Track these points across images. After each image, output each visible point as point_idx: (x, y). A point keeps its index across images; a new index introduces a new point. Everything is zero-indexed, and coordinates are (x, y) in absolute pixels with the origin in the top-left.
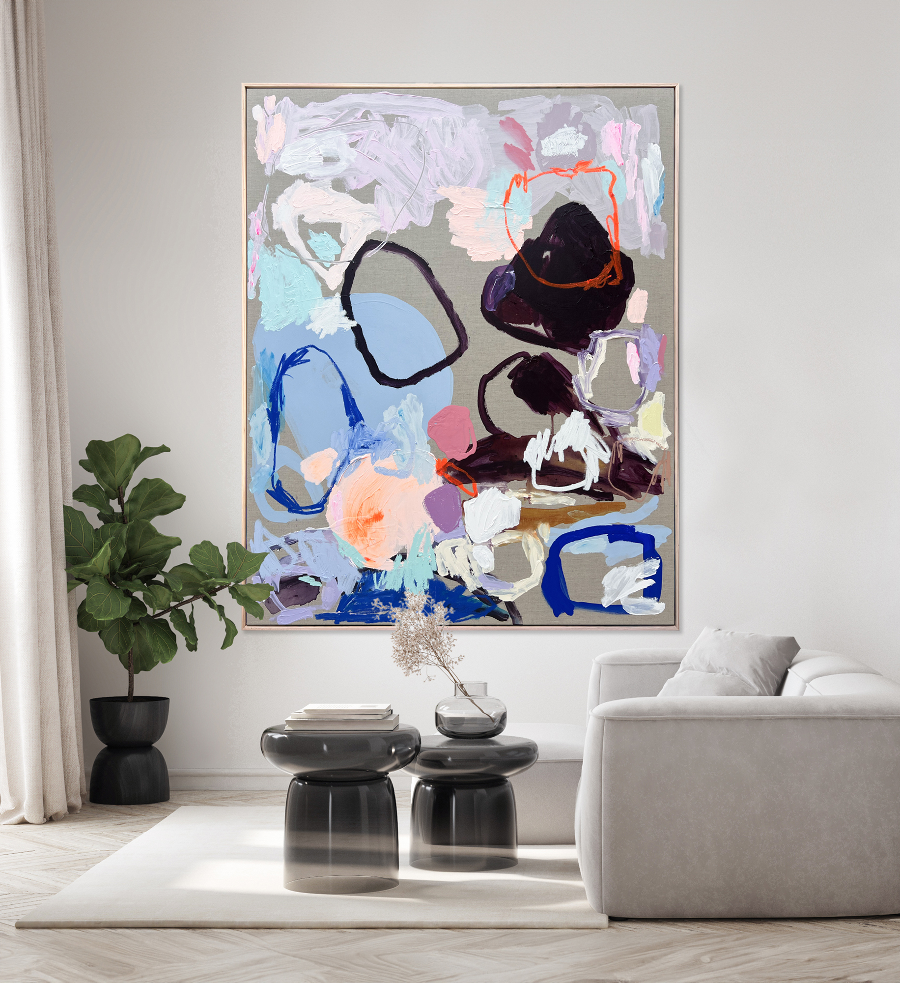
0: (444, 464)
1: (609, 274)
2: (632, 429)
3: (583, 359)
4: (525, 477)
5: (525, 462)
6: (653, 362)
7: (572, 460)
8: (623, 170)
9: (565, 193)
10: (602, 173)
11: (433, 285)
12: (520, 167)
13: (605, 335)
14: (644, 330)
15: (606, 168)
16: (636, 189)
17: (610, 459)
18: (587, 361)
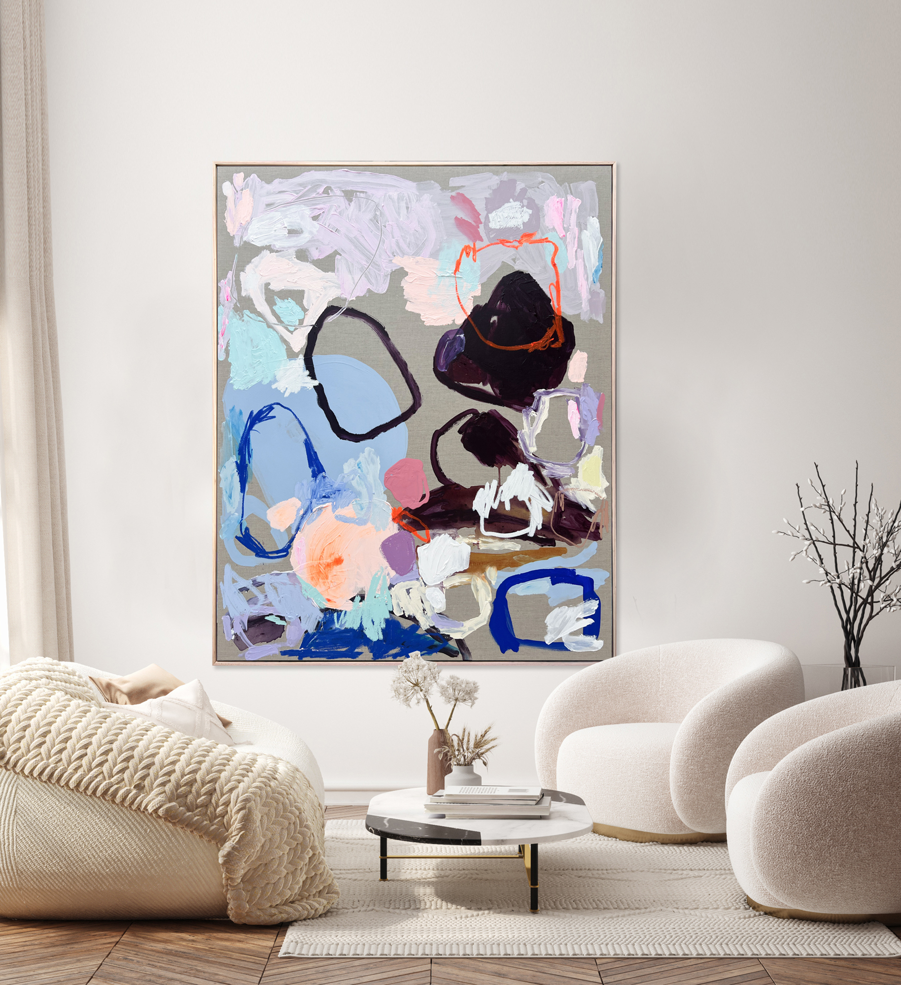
0: (399, 513)
1: (552, 338)
2: (573, 480)
3: (527, 415)
4: (474, 524)
5: (474, 510)
6: (592, 418)
7: (517, 508)
8: (565, 242)
9: (511, 263)
10: (545, 244)
11: (390, 347)
12: (470, 238)
13: (548, 393)
14: (584, 389)
15: (549, 239)
16: (576, 259)
17: (552, 508)
18: (531, 417)
